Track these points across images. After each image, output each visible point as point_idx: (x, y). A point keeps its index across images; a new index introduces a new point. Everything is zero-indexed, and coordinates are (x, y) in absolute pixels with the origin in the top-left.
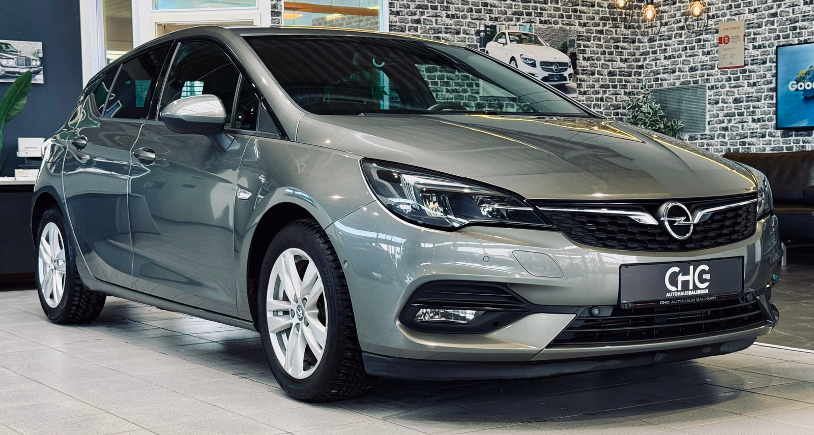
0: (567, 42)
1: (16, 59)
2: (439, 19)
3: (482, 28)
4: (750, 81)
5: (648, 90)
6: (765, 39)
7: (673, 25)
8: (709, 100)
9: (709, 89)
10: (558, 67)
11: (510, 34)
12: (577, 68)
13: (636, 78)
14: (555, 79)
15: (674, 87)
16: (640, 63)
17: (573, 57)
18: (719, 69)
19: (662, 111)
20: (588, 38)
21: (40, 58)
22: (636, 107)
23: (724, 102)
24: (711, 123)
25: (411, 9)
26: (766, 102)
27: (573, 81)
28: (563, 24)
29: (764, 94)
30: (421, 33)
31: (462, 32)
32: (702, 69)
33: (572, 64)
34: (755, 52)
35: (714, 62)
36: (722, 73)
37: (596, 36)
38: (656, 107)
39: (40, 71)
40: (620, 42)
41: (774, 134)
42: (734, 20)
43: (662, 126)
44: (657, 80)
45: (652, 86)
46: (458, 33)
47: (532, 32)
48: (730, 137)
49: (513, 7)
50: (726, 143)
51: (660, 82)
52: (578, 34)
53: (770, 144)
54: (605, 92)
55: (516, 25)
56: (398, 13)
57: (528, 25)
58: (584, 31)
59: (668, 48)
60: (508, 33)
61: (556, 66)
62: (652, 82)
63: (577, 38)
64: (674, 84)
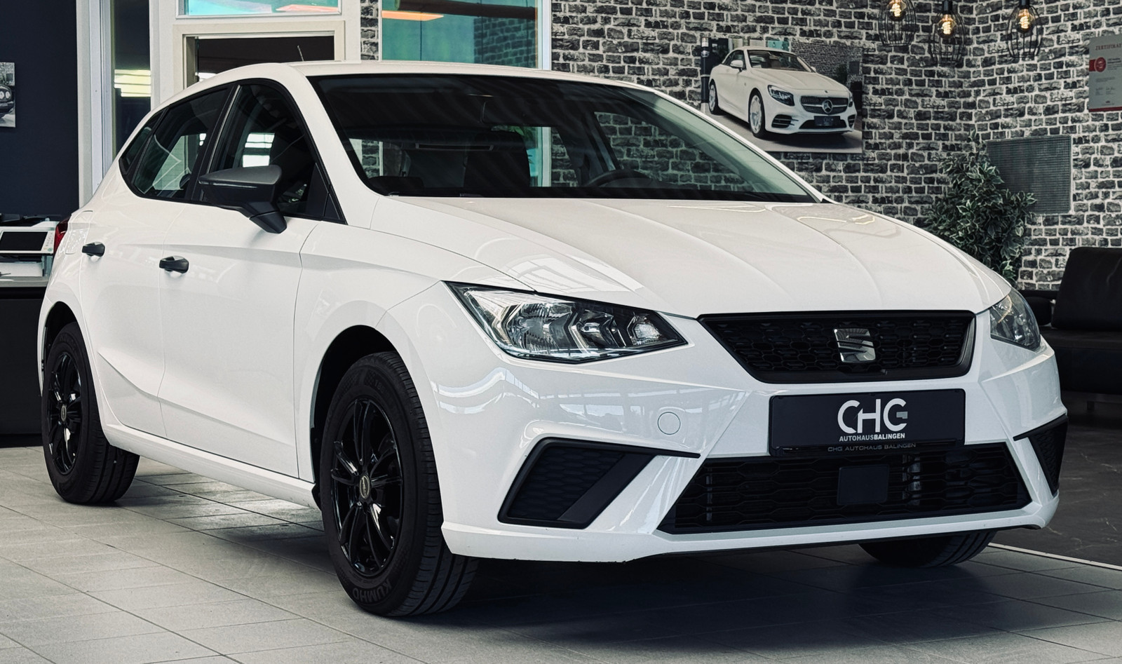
0: (845, 65)
2: (634, 29)
3: (705, 44)
5: (980, 143)
8: (1074, 160)
9: (1074, 143)
10: (830, 105)
11: (750, 53)
12: (864, 107)
13: (963, 122)
14: (827, 124)
15: (1021, 138)
16: (971, 100)
17: (858, 90)
18: (1090, 111)
19: (999, 178)
20: (882, 59)
21: (11, 87)
22: (960, 170)
23: (1097, 163)
24: (1077, 198)
25: (588, 14)
27: (856, 128)
28: (839, 37)
30: (604, 52)
31: (671, 50)
32: (1064, 111)
33: (854, 100)
35: (1082, 100)
36: (1094, 117)
37: (895, 56)
38: (991, 170)
39: (11, 106)
40: (936, 64)
42: (1113, 32)
43: (1001, 201)
45: (988, 136)
46: (665, 51)
47: (788, 50)
48: (1106, 221)
49: (757, 10)
50: (1101, 230)
51: (1000, 130)
52: (866, 53)
54: (910, 146)
55: (761, 39)
56: (566, 20)
57: (782, 39)
58: (876, 47)
59: (1013, 75)
60: (748, 51)
61: (827, 104)
62: (989, 130)
63: (863, 60)
64: (1023, 132)
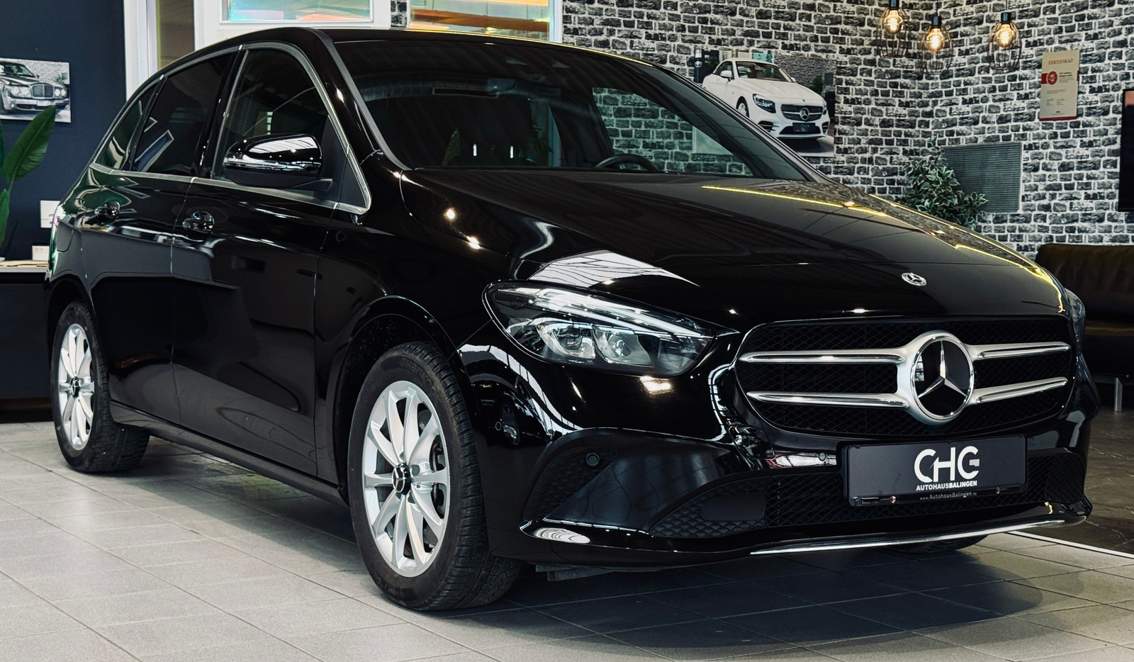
0: (821, 76)
1: (31, 87)
2: (636, 40)
3: (698, 55)
4: (1084, 139)
5: (938, 148)
6: (1109, 78)
7: (977, 55)
8: (1024, 164)
9: (1025, 149)
10: (807, 113)
11: (738, 64)
12: (836, 115)
13: (921, 130)
14: (803, 130)
15: (975, 144)
16: (928, 109)
17: (831, 99)
18: (1041, 120)
19: (955, 180)
20: (852, 71)
21: (66, 85)
22: (920, 172)
23: (1046, 168)
24: (1026, 199)
25: (595, 26)
26: (1107, 170)
27: (829, 134)
28: (816, 51)
29: (1103, 159)
31: (668, 60)
32: (1016, 120)
33: (828, 108)
34: (1093, 97)
35: (1033, 110)
36: (1044, 125)
37: (864, 69)
38: (949, 173)
39: (66, 103)
40: (899, 77)
41: (1115, 218)
42: (1065, 49)
43: (956, 202)
44: (951, 133)
45: (943, 142)
46: (663, 61)
47: (771, 62)
48: (1053, 219)
49: (745, 24)
50: (1047, 228)
51: (955, 137)
52: (839, 65)
53: (1110, 232)
54: (875, 150)
55: (747, 51)
56: (576, 32)
57: (766, 52)
58: (848, 60)
59: (969, 87)
60: (736, 62)
61: (804, 112)
62: (945, 137)
63: (837, 72)
64: (976, 140)
